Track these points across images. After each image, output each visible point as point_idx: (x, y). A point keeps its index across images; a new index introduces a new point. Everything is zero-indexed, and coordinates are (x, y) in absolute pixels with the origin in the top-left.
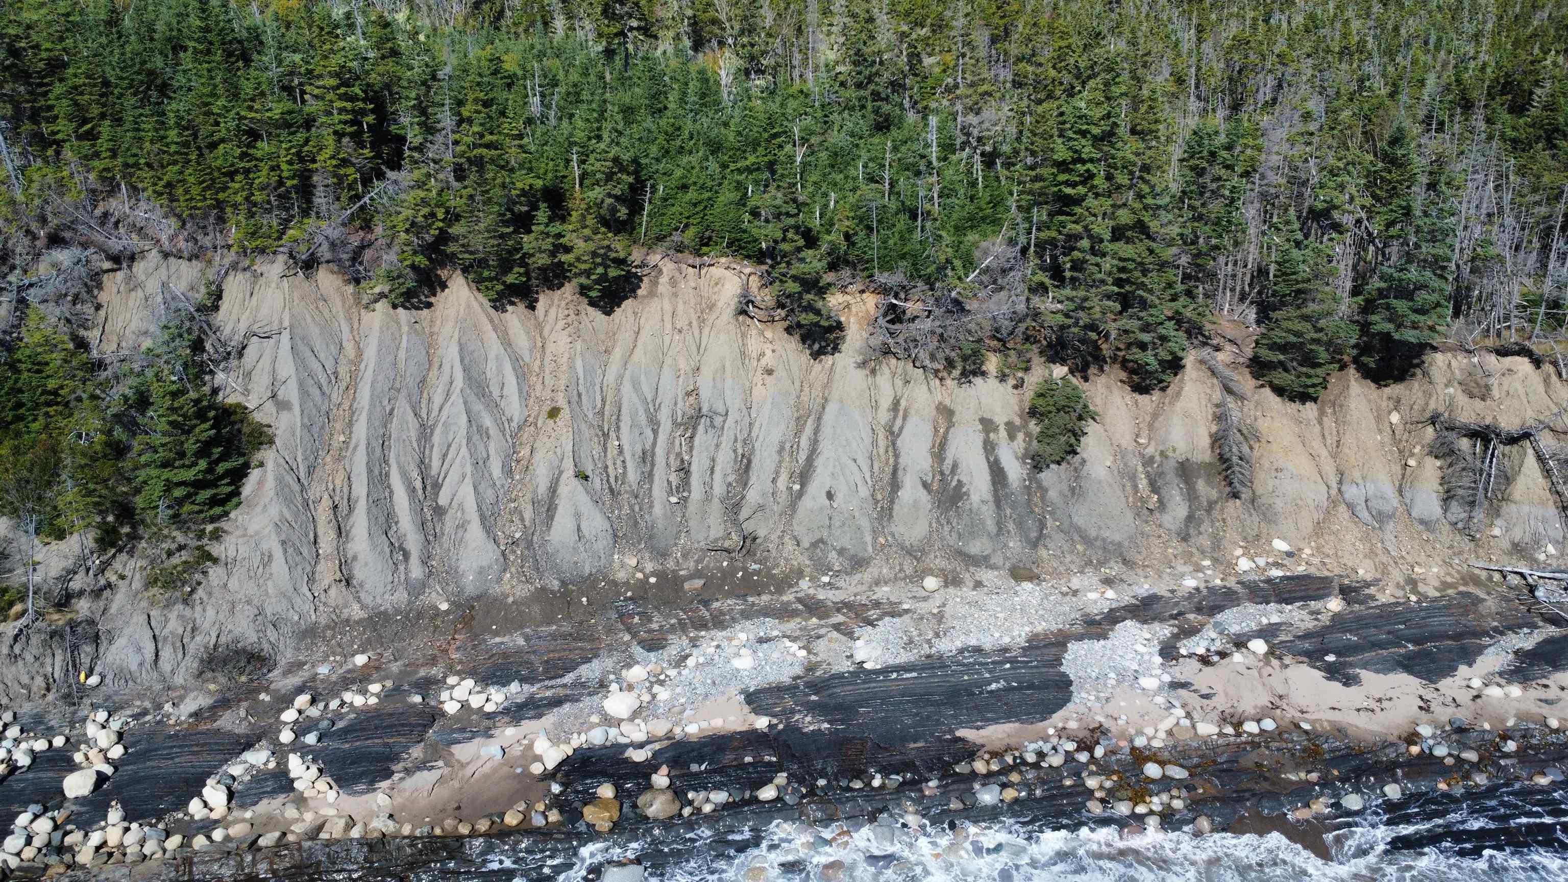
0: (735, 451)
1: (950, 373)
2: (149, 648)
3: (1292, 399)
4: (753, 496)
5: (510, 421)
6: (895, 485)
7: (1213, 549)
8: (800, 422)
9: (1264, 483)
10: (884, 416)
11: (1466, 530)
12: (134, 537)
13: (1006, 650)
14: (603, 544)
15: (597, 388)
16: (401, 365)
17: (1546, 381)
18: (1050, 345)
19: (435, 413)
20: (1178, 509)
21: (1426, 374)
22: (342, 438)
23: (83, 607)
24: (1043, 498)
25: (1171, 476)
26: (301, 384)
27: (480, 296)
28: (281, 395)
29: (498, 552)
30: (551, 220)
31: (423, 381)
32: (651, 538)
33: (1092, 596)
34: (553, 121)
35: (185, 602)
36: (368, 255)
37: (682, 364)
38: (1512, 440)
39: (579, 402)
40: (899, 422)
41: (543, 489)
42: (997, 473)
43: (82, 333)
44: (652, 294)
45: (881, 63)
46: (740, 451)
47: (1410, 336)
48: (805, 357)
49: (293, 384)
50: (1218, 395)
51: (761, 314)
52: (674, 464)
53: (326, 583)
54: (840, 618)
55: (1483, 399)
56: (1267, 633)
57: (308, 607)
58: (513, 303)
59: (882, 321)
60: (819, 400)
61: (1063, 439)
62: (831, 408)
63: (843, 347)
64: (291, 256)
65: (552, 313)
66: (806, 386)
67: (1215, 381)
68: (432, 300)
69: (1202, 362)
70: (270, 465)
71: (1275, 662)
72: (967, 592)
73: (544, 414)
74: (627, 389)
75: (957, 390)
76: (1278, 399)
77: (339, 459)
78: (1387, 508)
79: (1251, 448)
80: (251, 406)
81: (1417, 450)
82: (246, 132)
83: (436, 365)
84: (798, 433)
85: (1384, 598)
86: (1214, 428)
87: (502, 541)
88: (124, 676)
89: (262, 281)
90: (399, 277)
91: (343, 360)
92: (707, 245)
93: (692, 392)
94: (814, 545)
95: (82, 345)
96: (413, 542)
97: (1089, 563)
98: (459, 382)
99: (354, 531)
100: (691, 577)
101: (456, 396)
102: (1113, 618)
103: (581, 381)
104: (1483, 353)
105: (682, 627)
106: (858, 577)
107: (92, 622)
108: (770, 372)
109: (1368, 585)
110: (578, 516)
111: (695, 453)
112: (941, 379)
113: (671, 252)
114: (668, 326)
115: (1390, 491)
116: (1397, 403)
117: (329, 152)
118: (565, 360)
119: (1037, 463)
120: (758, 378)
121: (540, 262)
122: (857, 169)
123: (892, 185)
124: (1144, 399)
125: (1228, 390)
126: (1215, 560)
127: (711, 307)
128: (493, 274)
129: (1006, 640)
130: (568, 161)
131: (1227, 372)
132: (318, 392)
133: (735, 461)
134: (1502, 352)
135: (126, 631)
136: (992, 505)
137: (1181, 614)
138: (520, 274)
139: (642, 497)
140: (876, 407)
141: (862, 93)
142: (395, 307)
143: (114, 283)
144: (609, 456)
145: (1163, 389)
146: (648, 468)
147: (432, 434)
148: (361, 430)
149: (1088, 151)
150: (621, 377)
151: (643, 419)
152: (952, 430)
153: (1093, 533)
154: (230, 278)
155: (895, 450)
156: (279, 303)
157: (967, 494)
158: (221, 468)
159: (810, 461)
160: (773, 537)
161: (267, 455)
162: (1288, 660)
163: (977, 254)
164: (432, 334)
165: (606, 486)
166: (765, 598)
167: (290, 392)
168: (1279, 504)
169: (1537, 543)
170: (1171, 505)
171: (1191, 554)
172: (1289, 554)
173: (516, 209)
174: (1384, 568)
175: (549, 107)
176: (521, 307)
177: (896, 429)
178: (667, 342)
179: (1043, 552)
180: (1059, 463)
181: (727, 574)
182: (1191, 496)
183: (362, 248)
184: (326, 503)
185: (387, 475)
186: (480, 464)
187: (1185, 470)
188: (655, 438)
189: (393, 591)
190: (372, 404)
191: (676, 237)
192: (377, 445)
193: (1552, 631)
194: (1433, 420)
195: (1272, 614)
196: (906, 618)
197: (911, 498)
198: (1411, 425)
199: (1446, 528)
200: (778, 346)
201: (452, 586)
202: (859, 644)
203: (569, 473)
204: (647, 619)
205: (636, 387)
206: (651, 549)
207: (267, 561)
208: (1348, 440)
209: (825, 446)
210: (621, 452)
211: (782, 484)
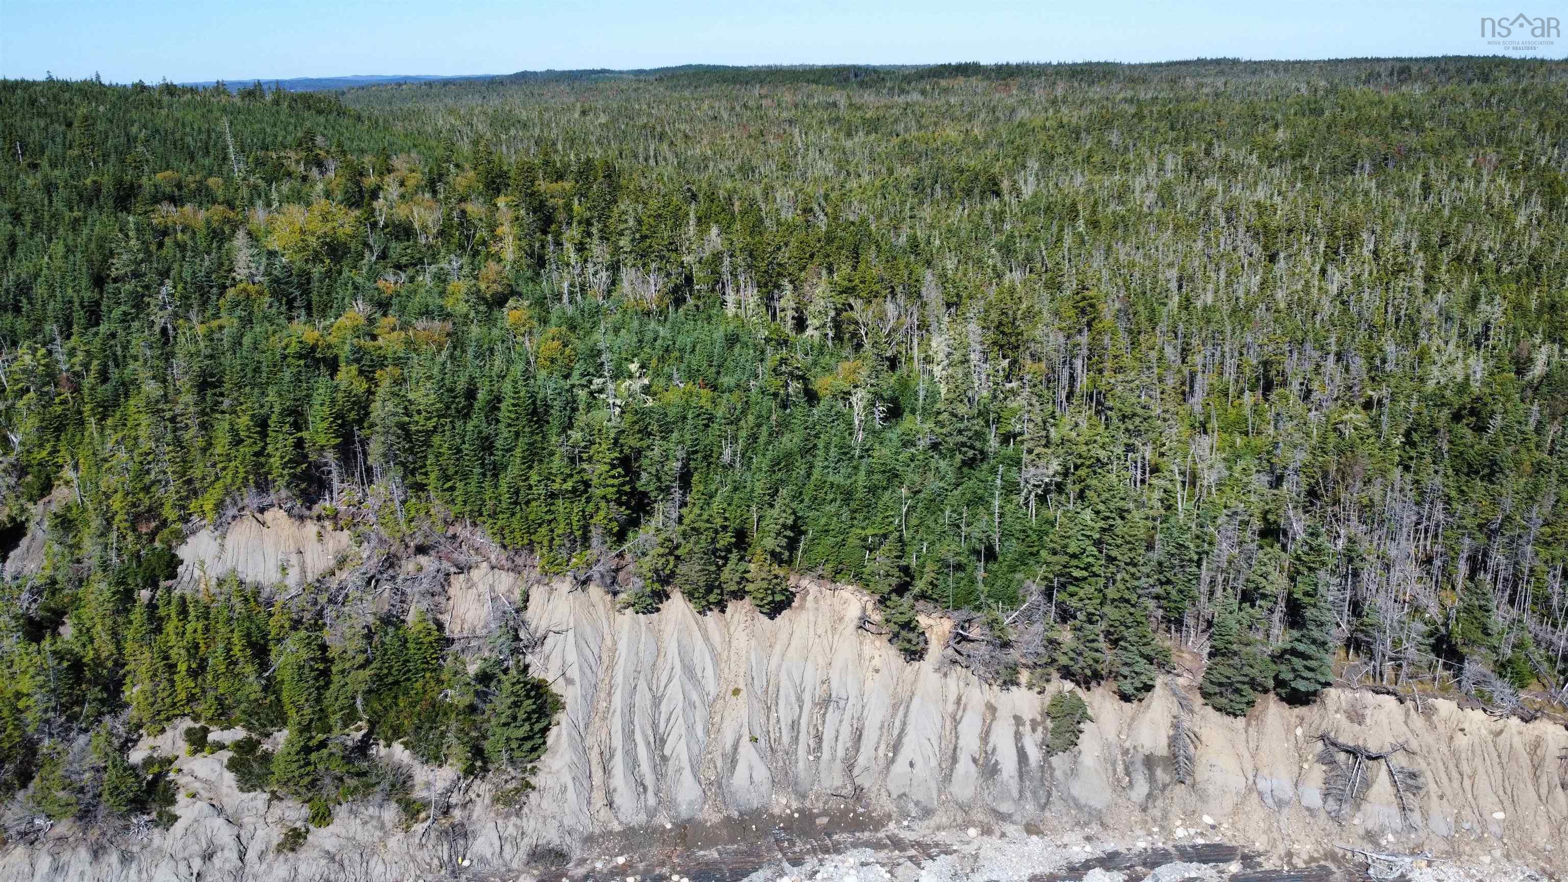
0: (852, 726)
1: (996, 681)
2: (497, 844)
3: (1228, 714)
4: (862, 760)
5: (708, 695)
6: (954, 760)
7: (1162, 820)
8: (895, 707)
9: (1202, 773)
10: (951, 707)
11: (1336, 818)
12: (485, 770)
14: (766, 787)
15: (764, 673)
16: (641, 654)
17: (1407, 713)
19: (662, 689)
20: (1141, 788)
21: (1323, 702)
22: (605, 704)
23: (457, 814)
24: (1052, 775)
25: (1139, 765)
26: (581, 667)
27: (691, 606)
28: (568, 674)
29: (701, 790)
31: (654, 665)
32: (796, 784)
33: (1076, 849)
34: (738, 467)
35: (517, 815)
36: (621, 576)
37: (820, 660)
38: (1370, 758)
39: (752, 684)
40: (960, 713)
41: (728, 747)
42: (1022, 756)
43: (439, 616)
44: (802, 607)
46: (855, 726)
48: (901, 660)
49: (576, 667)
50: (1176, 709)
51: (873, 628)
52: (813, 732)
53: (597, 807)
54: (912, 852)
55: (1359, 724)
57: (587, 821)
58: (711, 610)
59: (952, 642)
60: (909, 693)
61: (1068, 735)
62: (916, 703)
63: (926, 657)
64: (574, 577)
65: (737, 615)
66: (900, 681)
67: (1175, 699)
68: (660, 606)
69: (1167, 684)
70: (564, 724)
72: (995, 840)
73: (730, 692)
74: (784, 677)
75: (999, 694)
76: (1217, 714)
77: (604, 719)
78: (1285, 797)
79: (1194, 748)
80: (550, 681)
81: (1310, 757)
83: (663, 655)
84: (893, 716)
85: (1267, 866)
86: (1171, 733)
87: (703, 782)
88: (482, 860)
89: (555, 593)
90: (642, 596)
91: (604, 649)
92: (839, 574)
93: (826, 681)
94: (900, 797)
95: (440, 626)
96: (649, 780)
97: (1078, 824)
98: (678, 669)
99: (614, 771)
101: (676, 681)
103: (754, 669)
104: (1363, 690)
105: (814, 851)
106: (926, 822)
107: (463, 825)
108: (877, 671)
109: (1260, 855)
110: (751, 768)
111: (826, 725)
112: (990, 685)
113: (816, 579)
114: (812, 632)
115: (1288, 785)
116: (1302, 721)
117: (602, 514)
118: (744, 652)
119: (1049, 750)
120: (869, 674)
121: (732, 587)
124: (1126, 706)
125: (1184, 706)
126: (1162, 828)
127: (841, 619)
128: (700, 595)
131: (1184, 693)
132: (590, 671)
133: (852, 732)
134: (1377, 691)
135: (483, 832)
136: (1017, 778)
137: (1132, 866)
138: (717, 594)
139: (790, 754)
140: (945, 701)
142: (637, 612)
143: (458, 581)
144: (771, 724)
145: (1140, 700)
146: (795, 734)
147: (660, 703)
148: (617, 700)
150: (780, 666)
151: (793, 699)
152: (995, 723)
153: (1083, 801)
154: (535, 587)
155: (956, 733)
156: (567, 610)
157: (1001, 770)
158: (537, 727)
159: (902, 730)
160: (875, 789)
161: (560, 716)
164: (660, 631)
165: (768, 746)
166: (867, 834)
167: (574, 673)
168: (1211, 789)
169: (1383, 832)
170: (1137, 786)
171: (1146, 822)
172: (1213, 827)
174: (1273, 843)
175: (736, 455)
176: (716, 611)
177: (958, 717)
178: (811, 644)
179: (1048, 814)
180: (1064, 752)
181: (845, 813)
182: (1152, 779)
183: (618, 570)
184: (596, 750)
185: (634, 733)
186: (690, 728)
187: (1149, 762)
188: (801, 712)
189: (638, 813)
190: (624, 684)
191: (819, 569)
192: (626, 711)
195: (1193, 870)
197: (965, 766)
198: (1310, 738)
199: (1323, 815)
200: (883, 652)
201: (672, 813)
202: (923, 872)
203: (746, 739)
204: (792, 844)
205: (790, 674)
206: (796, 792)
207: (564, 790)
208: (1264, 745)
209: (910, 729)
210: (778, 721)
211: (881, 752)
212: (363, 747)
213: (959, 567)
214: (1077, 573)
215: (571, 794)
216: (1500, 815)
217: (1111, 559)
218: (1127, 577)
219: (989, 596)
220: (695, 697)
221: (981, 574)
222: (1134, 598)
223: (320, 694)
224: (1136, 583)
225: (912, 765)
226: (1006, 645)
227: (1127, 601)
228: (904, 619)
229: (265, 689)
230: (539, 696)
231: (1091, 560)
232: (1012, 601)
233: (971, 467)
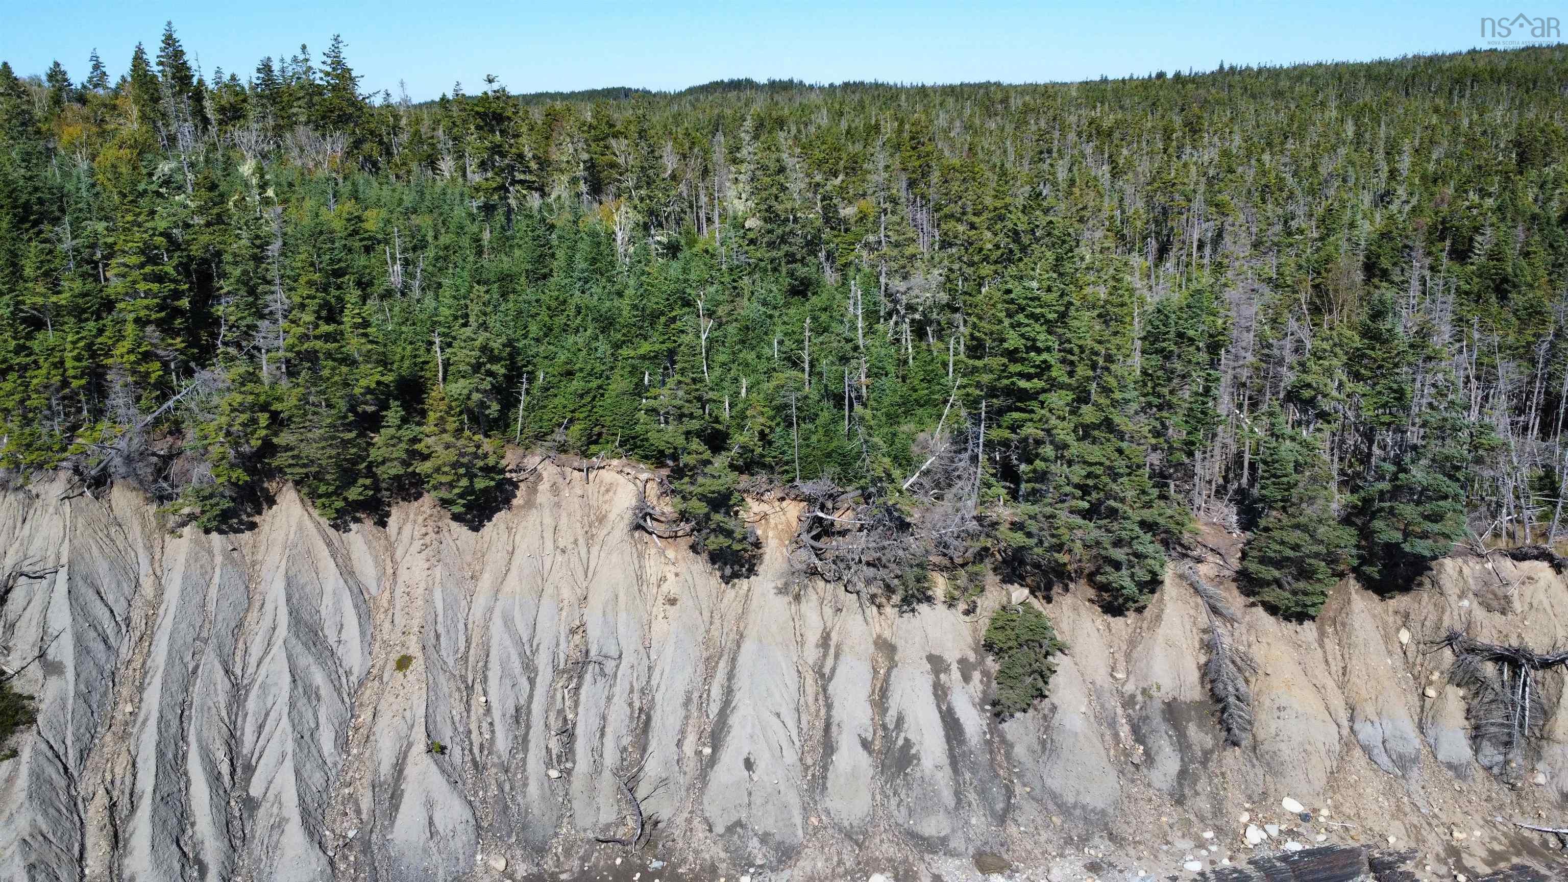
0: (631, 705)
1: (889, 599)
3: (1287, 618)
4: (653, 767)
5: (348, 674)
6: (828, 747)
7: (1215, 815)
8: (710, 664)
9: (1265, 725)
10: (812, 654)
11: (1504, 777)
14: (463, 838)
15: (461, 626)
16: (211, 607)
18: (1004, 561)
19: (251, 670)
20: (1169, 763)
21: (1434, 583)
22: (129, 708)
24: (1008, 756)
25: (1157, 720)
26: (78, 639)
27: (315, 513)
28: (51, 654)
29: (324, 860)
30: (405, 420)
31: (240, 625)
32: (524, 827)
34: (417, 293)
36: (176, 467)
37: (566, 593)
38: (1546, 665)
39: (437, 646)
40: (830, 662)
41: (386, 769)
42: (952, 726)
44: (530, 504)
45: (796, 220)
46: (637, 705)
47: (1422, 547)
48: (715, 581)
49: (67, 639)
50: (1204, 619)
51: (660, 528)
52: (556, 724)
55: (1503, 613)
58: (357, 520)
59: (806, 538)
60: (733, 636)
61: (1029, 680)
62: (748, 647)
63: (761, 569)
64: (76, 470)
65: (409, 529)
66: (717, 616)
67: (1199, 600)
68: (257, 519)
69: (1182, 577)
70: (26, 754)
73: (392, 665)
74: (497, 627)
75: (898, 621)
76: (1272, 619)
77: (124, 736)
78: (1408, 751)
79: (1247, 681)
80: (10, 671)
81: (1435, 676)
82: (24, 321)
83: (257, 605)
84: (708, 678)
86: (1203, 659)
87: (330, 844)
89: (38, 503)
90: (211, 496)
91: (138, 602)
92: (596, 442)
93: (578, 629)
94: (730, 829)
96: (213, 850)
97: (1069, 841)
98: (283, 631)
99: (133, 842)
101: (278, 650)
103: (440, 619)
104: (1497, 557)
106: (786, 874)
108: (673, 602)
109: (1403, 859)
110: (430, 805)
111: (581, 709)
112: (879, 607)
113: (552, 454)
114: (549, 545)
115: (1409, 728)
116: (1406, 619)
117: (126, 345)
118: (421, 591)
119: (998, 712)
120: (659, 609)
121: (393, 472)
122: (770, 345)
123: (812, 365)
124: (1117, 622)
125: (1215, 610)
126: (1219, 830)
127: (602, 519)
128: (331, 489)
130: (431, 343)
131: (1211, 589)
132: (102, 646)
133: (631, 717)
134: (1519, 556)
136: (948, 770)
138: (366, 487)
139: (514, 771)
140: (801, 643)
141: (774, 254)
142: (207, 531)
144: (473, 717)
145: (1140, 610)
146: (522, 731)
147: (247, 695)
148: (153, 697)
149: (1043, 338)
150: (491, 610)
151: (516, 665)
152: (895, 672)
153: (1070, 799)
155: (827, 698)
156: (57, 533)
157: (917, 757)
159: (727, 703)
160: (680, 820)
161: (24, 739)
163: (915, 449)
164: (254, 563)
165: (468, 758)
167: (64, 650)
168: (1286, 751)
170: (1159, 758)
171: (1189, 822)
172: (1305, 818)
173: (360, 410)
174: (1417, 834)
175: (413, 276)
176: (368, 524)
177: (827, 670)
178: (547, 566)
179: (1012, 829)
180: (1025, 711)
182: (1183, 745)
183: (167, 459)
184: (101, 800)
185: (185, 757)
186: (306, 738)
187: (1173, 713)
188: (532, 689)
190: (168, 664)
191: (559, 436)
192: (173, 716)
194: (1450, 640)
198: (1430, 645)
199: (1480, 775)
200: (682, 568)
203: (420, 746)
205: (508, 622)
206: (525, 844)
208: (1356, 666)
209: (741, 699)
210: (488, 710)
211: (689, 747)
220: (319, 678)
225: (749, 765)
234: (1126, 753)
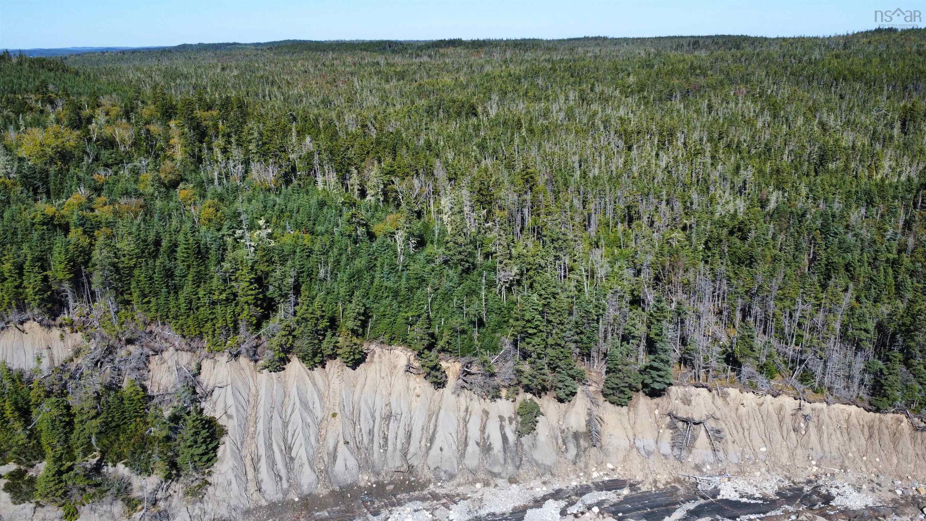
0: (405, 429)
1: (488, 397)
3: (618, 405)
4: (412, 450)
5: (317, 418)
6: (466, 444)
7: (585, 468)
8: (430, 417)
9: (605, 440)
10: (462, 414)
11: (679, 459)
12: (178, 475)
13: (504, 514)
14: (355, 470)
15: (351, 403)
16: (274, 397)
17: (713, 397)
19: (288, 417)
20: (573, 451)
21: (669, 394)
22: (253, 430)
23: (162, 505)
24: (522, 448)
25: (570, 438)
26: (237, 408)
27: (304, 365)
28: (229, 413)
29: (316, 476)
30: (332, 335)
31: (283, 402)
32: (373, 467)
33: (538, 489)
34: (329, 279)
35: (201, 502)
36: (259, 350)
37: (384, 393)
38: (695, 424)
39: (344, 410)
40: (468, 417)
41: (331, 448)
42: (505, 439)
43: (144, 383)
44: (372, 361)
46: (407, 430)
48: (432, 389)
49: (233, 407)
50: (589, 405)
51: (414, 371)
52: (382, 435)
53: (251, 492)
54: (444, 501)
55: (688, 405)
56: (599, 504)
57: (246, 501)
58: (317, 367)
59: (461, 376)
60: (437, 408)
61: (530, 425)
62: (442, 412)
63: (447, 386)
64: (230, 353)
65: (332, 369)
66: (432, 401)
67: (588, 399)
68: (285, 367)
69: (584, 391)
70: (227, 443)
71: (601, 516)
72: (492, 489)
73: (330, 416)
74: (363, 404)
75: (490, 404)
76: (612, 406)
77: (253, 438)
78: (651, 449)
79: (600, 426)
80: (217, 417)
81: (663, 426)
82: (212, 303)
83: (288, 396)
85: (644, 489)
86: (587, 418)
87: (317, 471)
89: (218, 363)
90: (273, 361)
91: (251, 395)
92: (393, 340)
93: (388, 404)
94: (435, 469)
95: (145, 389)
96: (283, 473)
97: (538, 475)
98: (298, 404)
99: (261, 469)
100: (389, 484)
101: (297, 411)
102: (545, 499)
103: (344, 400)
104: (689, 386)
105: (386, 506)
106: (451, 483)
107: (166, 511)
108: (418, 396)
109: (639, 483)
110: (345, 460)
111: (389, 431)
112: (484, 399)
113: (379, 344)
114: (378, 376)
115: (652, 442)
116: (658, 406)
117: (245, 312)
118: (338, 391)
119: (520, 434)
120: (414, 398)
121: (329, 352)
122: (453, 302)
124: (562, 405)
125: (593, 402)
126: (585, 473)
127: (395, 367)
128: (309, 358)
129: (504, 510)
131: (593, 395)
132: (242, 409)
133: (405, 433)
134: (697, 386)
135: (180, 514)
136: (502, 452)
138: (320, 357)
139: (369, 449)
140: (459, 410)
142: (271, 371)
143: (155, 360)
144: (356, 433)
145: (569, 401)
146: (371, 437)
147: (288, 425)
148: (261, 426)
150: (360, 397)
151: (369, 416)
152: (488, 421)
153: (540, 462)
154: (205, 361)
155: (466, 429)
156: (226, 373)
157: (493, 448)
158: (210, 447)
159: (435, 430)
160: (420, 466)
161: (225, 439)
162: (605, 515)
164: (286, 382)
165: (355, 446)
166: (417, 493)
167: (232, 411)
168: (611, 448)
169: (704, 464)
170: (570, 450)
171: (576, 471)
172: (613, 470)
174: (646, 476)
175: (327, 272)
176: (320, 367)
177: (467, 419)
178: (378, 383)
179: (521, 471)
180: (528, 434)
182: (578, 446)
183: (257, 347)
184: (249, 457)
185: (272, 445)
186: (307, 439)
187: (576, 436)
188: (374, 424)
189: (277, 493)
190: (264, 416)
191: (381, 338)
192: (267, 432)
193: (702, 501)
195: (603, 495)
196: (469, 500)
197: (472, 448)
198: (662, 415)
199: (672, 458)
200: (421, 385)
201: (299, 491)
202: (451, 512)
203: (342, 442)
204: (373, 503)
205: (366, 402)
206: (373, 472)
207: (230, 483)
208: (638, 421)
209: (439, 428)
210: (361, 431)
211: (423, 443)
212: (97, 468)
213: (463, 332)
214: (531, 331)
215: (234, 485)
216: (764, 449)
217: (549, 322)
218: (558, 331)
219: (481, 347)
220: (309, 420)
221: (476, 335)
222: (563, 343)
223: (67, 437)
224: (564, 334)
225: (441, 449)
226: (492, 375)
227: (559, 345)
228: (433, 364)
229: (29, 437)
230: (210, 427)
231: (538, 323)
232: (495, 349)
233: (467, 273)
234: (560, 448)
